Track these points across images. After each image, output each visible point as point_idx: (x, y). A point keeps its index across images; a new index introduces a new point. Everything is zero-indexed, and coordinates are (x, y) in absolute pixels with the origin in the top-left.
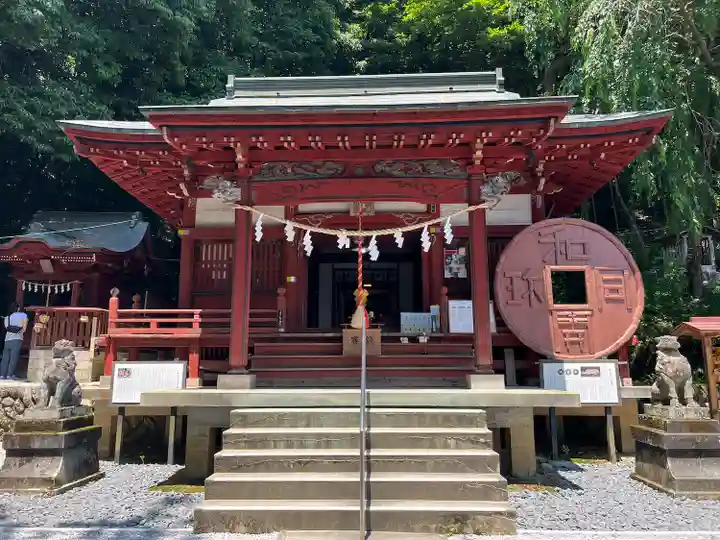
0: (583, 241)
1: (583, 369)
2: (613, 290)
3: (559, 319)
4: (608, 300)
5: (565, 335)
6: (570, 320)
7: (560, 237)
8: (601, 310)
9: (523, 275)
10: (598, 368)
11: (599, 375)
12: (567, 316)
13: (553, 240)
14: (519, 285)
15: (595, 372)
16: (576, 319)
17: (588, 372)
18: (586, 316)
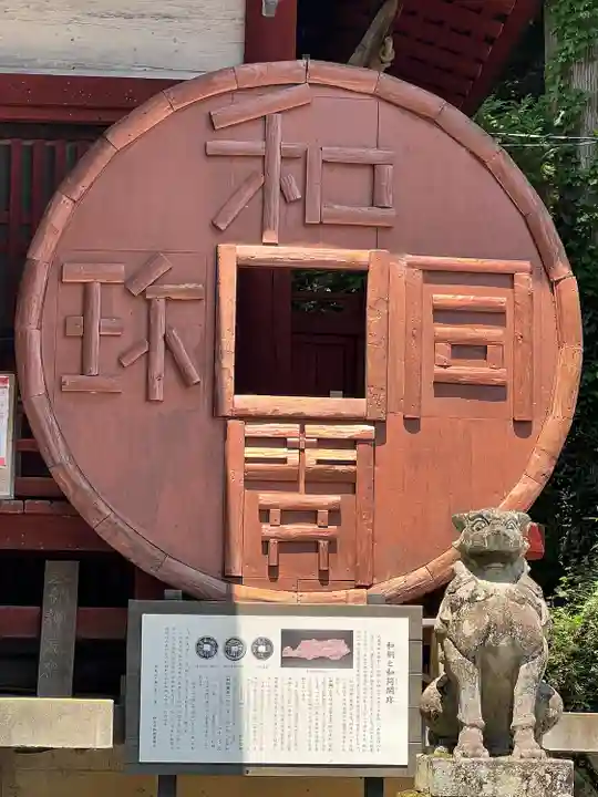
0: (373, 154)
1: (290, 638)
2: (462, 349)
3: (251, 452)
4: (444, 387)
5: (264, 513)
6: (293, 456)
7: (284, 136)
8: (412, 424)
9: (132, 278)
10: (347, 637)
11: (346, 661)
12: (281, 441)
13: (258, 146)
14: (112, 318)
15: (337, 648)
16: (313, 456)
17: (307, 649)
18: (351, 443)
